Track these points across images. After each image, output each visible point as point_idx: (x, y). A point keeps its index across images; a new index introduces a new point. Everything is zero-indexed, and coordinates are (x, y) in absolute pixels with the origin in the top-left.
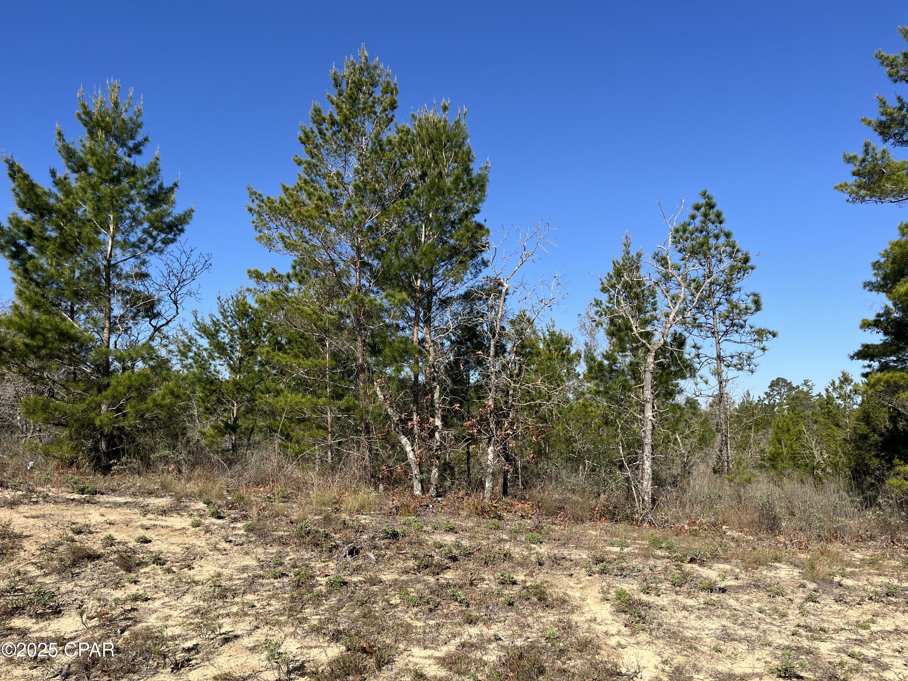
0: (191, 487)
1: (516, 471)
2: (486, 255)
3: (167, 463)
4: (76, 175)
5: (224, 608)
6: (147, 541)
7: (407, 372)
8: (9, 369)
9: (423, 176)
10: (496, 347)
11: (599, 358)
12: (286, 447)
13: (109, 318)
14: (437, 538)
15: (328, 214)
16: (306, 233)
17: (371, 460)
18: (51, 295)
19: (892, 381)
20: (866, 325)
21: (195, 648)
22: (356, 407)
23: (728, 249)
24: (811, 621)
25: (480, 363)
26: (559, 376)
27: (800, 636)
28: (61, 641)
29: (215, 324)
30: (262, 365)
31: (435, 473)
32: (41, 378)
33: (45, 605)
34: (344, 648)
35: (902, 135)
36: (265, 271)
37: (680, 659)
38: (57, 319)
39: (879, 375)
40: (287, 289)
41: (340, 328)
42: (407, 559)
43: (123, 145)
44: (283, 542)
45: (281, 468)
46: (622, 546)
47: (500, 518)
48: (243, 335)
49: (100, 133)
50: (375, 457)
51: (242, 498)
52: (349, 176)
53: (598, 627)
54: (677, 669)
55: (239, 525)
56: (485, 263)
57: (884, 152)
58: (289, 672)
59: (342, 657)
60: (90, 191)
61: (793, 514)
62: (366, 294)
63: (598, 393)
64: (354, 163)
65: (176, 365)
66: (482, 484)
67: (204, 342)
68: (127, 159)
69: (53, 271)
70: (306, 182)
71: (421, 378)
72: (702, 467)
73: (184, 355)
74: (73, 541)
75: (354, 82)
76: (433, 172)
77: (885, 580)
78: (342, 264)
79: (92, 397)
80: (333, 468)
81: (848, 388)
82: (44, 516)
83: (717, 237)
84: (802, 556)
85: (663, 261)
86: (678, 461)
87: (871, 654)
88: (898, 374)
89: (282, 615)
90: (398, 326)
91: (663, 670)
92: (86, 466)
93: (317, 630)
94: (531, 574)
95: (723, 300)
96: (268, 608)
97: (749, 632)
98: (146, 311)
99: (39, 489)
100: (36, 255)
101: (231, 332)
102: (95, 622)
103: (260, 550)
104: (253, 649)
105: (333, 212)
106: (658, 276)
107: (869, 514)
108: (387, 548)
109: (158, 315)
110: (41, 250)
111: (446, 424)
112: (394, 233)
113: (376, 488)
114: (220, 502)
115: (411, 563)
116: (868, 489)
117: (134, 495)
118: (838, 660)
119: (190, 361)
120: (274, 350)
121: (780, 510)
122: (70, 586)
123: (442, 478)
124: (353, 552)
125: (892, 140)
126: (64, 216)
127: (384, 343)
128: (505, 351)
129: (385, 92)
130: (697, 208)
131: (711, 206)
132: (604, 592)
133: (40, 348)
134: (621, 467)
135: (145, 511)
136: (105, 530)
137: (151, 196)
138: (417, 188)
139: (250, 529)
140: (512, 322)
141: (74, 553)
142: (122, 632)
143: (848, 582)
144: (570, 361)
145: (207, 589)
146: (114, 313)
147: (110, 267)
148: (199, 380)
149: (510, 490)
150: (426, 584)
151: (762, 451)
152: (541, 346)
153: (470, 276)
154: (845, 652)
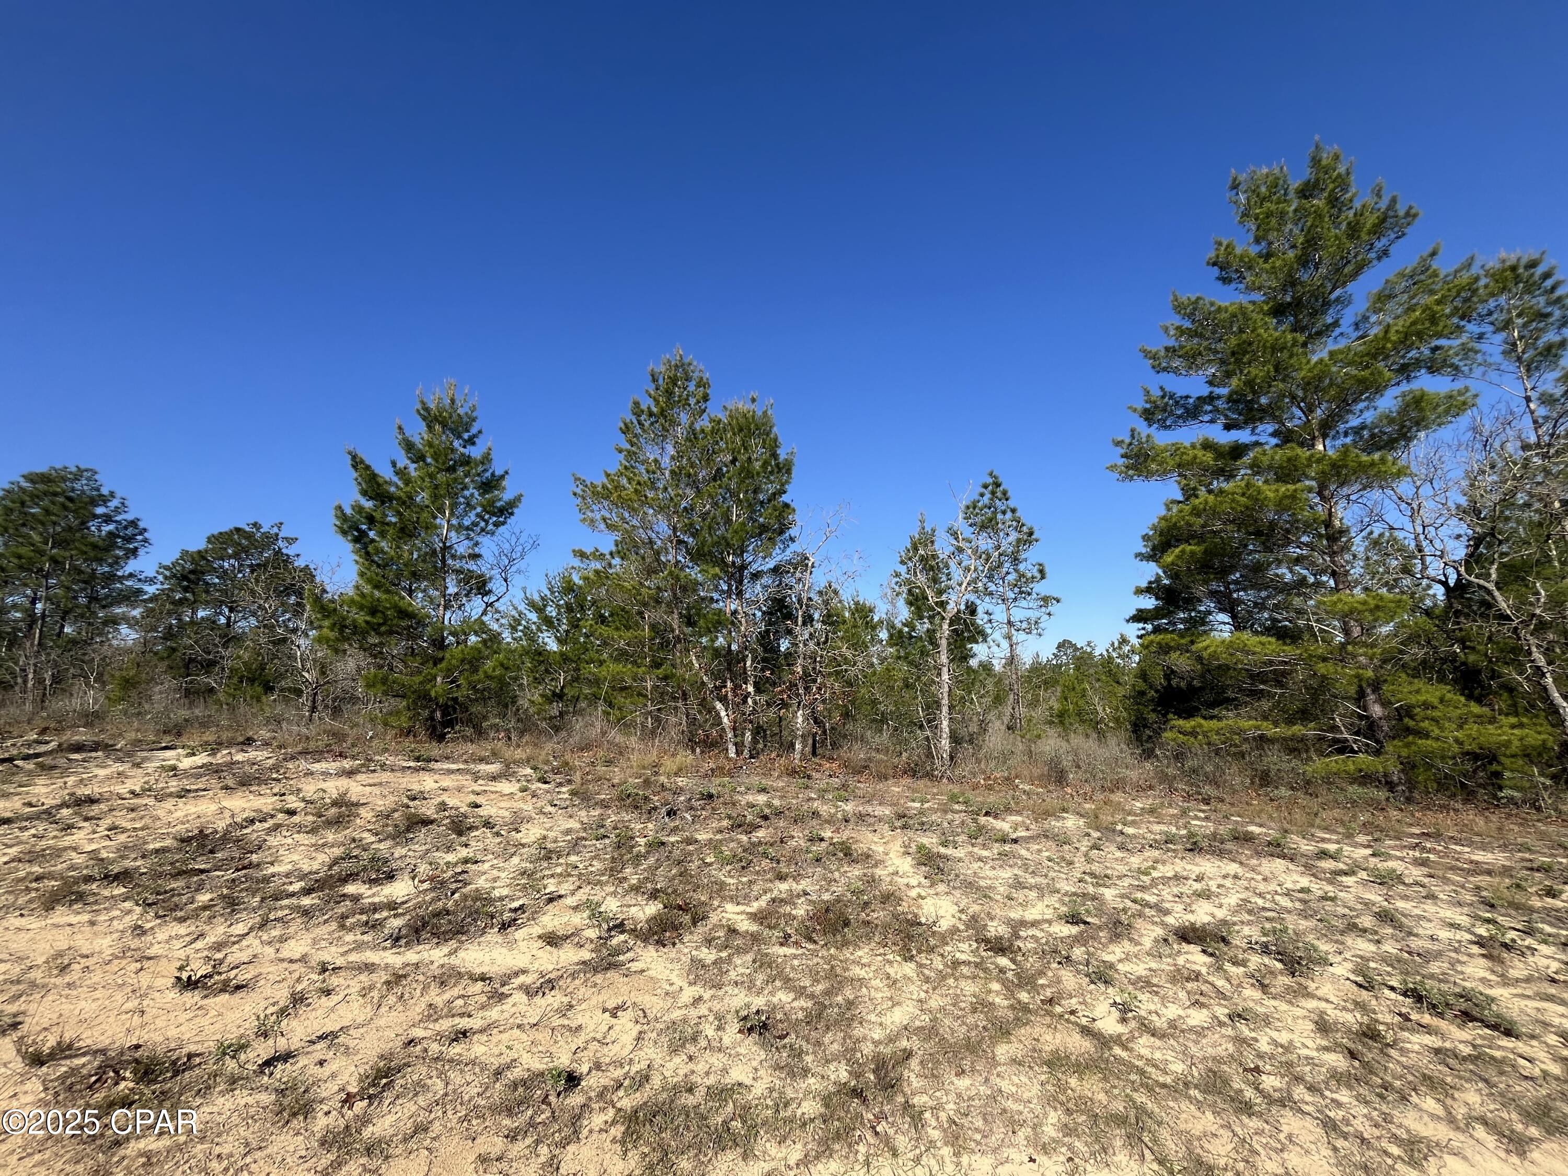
0: (519, 754)
1: (824, 732)
2: (793, 532)
3: (498, 731)
4: (415, 465)
5: (549, 868)
6: (477, 806)
7: (721, 641)
8: (351, 645)
9: (734, 461)
10: (803, 617)
11: (899, 625)
12: (609, 714)
13: (444, 596)
14: (750, 798)
15: (646, 497)
16: (626, 515)
17: (688, 726)
18: (391, 577)
19: (1163, 642)
20: (1139, 591)
21: (522, 907)
22: (673, 675)
23: (1014, 523)
24: (1096, 868)
25: (789, 632)
26: (863, 642)
27: (1086, 882)
28: (392, 906)
29: (542, 598)
30: (587, 636)
31: (748, 735)
32: (381, 653)
33: (378, 871)
34: (661, 906)
35: (1165, 421)
36: (588, 550)
37: (975, 908)
38: (397, 598)
39: (1152, 637)
40: (610, 565)
41: (658, 602)
42: (721, 819)
43: (459, 437)
44: (604, 805)
45: (604, 733)
46: (922, 802)
47: (809, 777)
48: (569, 608)
49: (437, 427)
50: (692, 722)
51: (567, 764)
52: (666, 462)
53: (900, 880)
54: (973, 917)
55: (564, 789)
56: (792, 540)
57: (1148, 436)
58: (610, 930)
59: (660, 914)
60: (427, 479)
61: (1078, 767)
62: (682, 569)
63: (899, 658)
64: (670, 450)
65: (507, 636)
66: (792, 745)
67: (533, 616)
68: (462, 450)
69: (393, 553)
70: (626, 468)
71: (734, 647)
72: (998, 723)
73: (514, 629)
74: (408, 807)
75: (669, 377)
76: (743, 457)
77: (1164, 828)
78: (659, 543)
79: (428, 670)
80: (653, 732)
81: (1126, 649)
82: (381, 784)
83: (1004, 513)
84: (1087, 806)
85: (955, 535)
86: (975, 719)
87: (1152, 899)
88: (1169, 636)
89: (603, 875)
90: (712, 598)
91: (960, 919)
92: (423, 734)
93: (636, 889)
94: (837, 831)
95: (1011, 570)
96: (590, 869)
97: (1039, 880)
98: (479, 589)
99: (377, 758)
100: (377, 539)
101: (558, 606)
102: (426, 885)
103: (583, 813)
104: (575, 908)
105: (650, 494)
106: (952, 549)
107: (1148, 765)
108: (703, 809)
109: (490, 592)
110: (382, 534)
111: (758, 690)
112: (708, 513)
113: (693, 751)
114: (546, 768)
115: (725, 823)
116: (1147, 741)
117: (466, 762)
118: (1121, 906)
119: (520, 634)
120: (597, 623)
121: (1066, 763)
122: (404, 851)
123: (755, 741)
124: (671, 813)
125: (1156, 426)
126: (404, 503)
127: (698, 615)
128: (813, 620)
129: (698, 386)
130: (985, 486)
131: (998, 485)
132: (905, 847)
133: (380, 625)
134: (921, 727)
135: (476, 777)
136: (439, 796)
137: (483, 483)
138: (728, 472)
139: (573, 793)
140: (820, 593)
141: (408, 819)
142: (453, 894)
143: (1130, 830)
144: (874, 628)
145: (534, 851)
146: (448, 592)
147: (445, 548)
148: (527, 653)
149: (819, 751)
150: (739, 842)
151: (1051, 708)
152: (847, 614)
153: (778, 551)
154: (1129, 898)
